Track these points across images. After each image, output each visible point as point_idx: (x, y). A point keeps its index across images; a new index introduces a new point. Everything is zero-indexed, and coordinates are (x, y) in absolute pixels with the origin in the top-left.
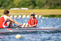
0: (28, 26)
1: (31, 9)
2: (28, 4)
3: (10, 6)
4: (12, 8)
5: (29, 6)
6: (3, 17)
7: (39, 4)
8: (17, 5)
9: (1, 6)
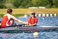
0: (28, 25)
1: (48, 8)
2: (45, 3)
3: (29, 5)
5: (46, 5)
6: (7, 16)
7: (56, 3)
8: (35, 4)
9: (19, 5)
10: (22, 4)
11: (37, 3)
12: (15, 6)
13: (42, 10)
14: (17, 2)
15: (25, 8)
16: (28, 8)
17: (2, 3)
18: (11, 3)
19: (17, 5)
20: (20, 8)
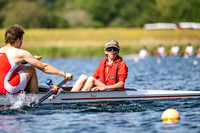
0: (94, 86)
3: (145, 15)
4: (151, 22)
8: (166, 12)
9: (113, 16)
10: (123, 12)
11: (174, 8)
12: (98, 18)
13: (190, 32)
14: (105, 6)
15: (132, 26)
16: (142, 26)
17: (52, 8)
18: (83, 8)
19: (106, 17)
20: (116, 27)
